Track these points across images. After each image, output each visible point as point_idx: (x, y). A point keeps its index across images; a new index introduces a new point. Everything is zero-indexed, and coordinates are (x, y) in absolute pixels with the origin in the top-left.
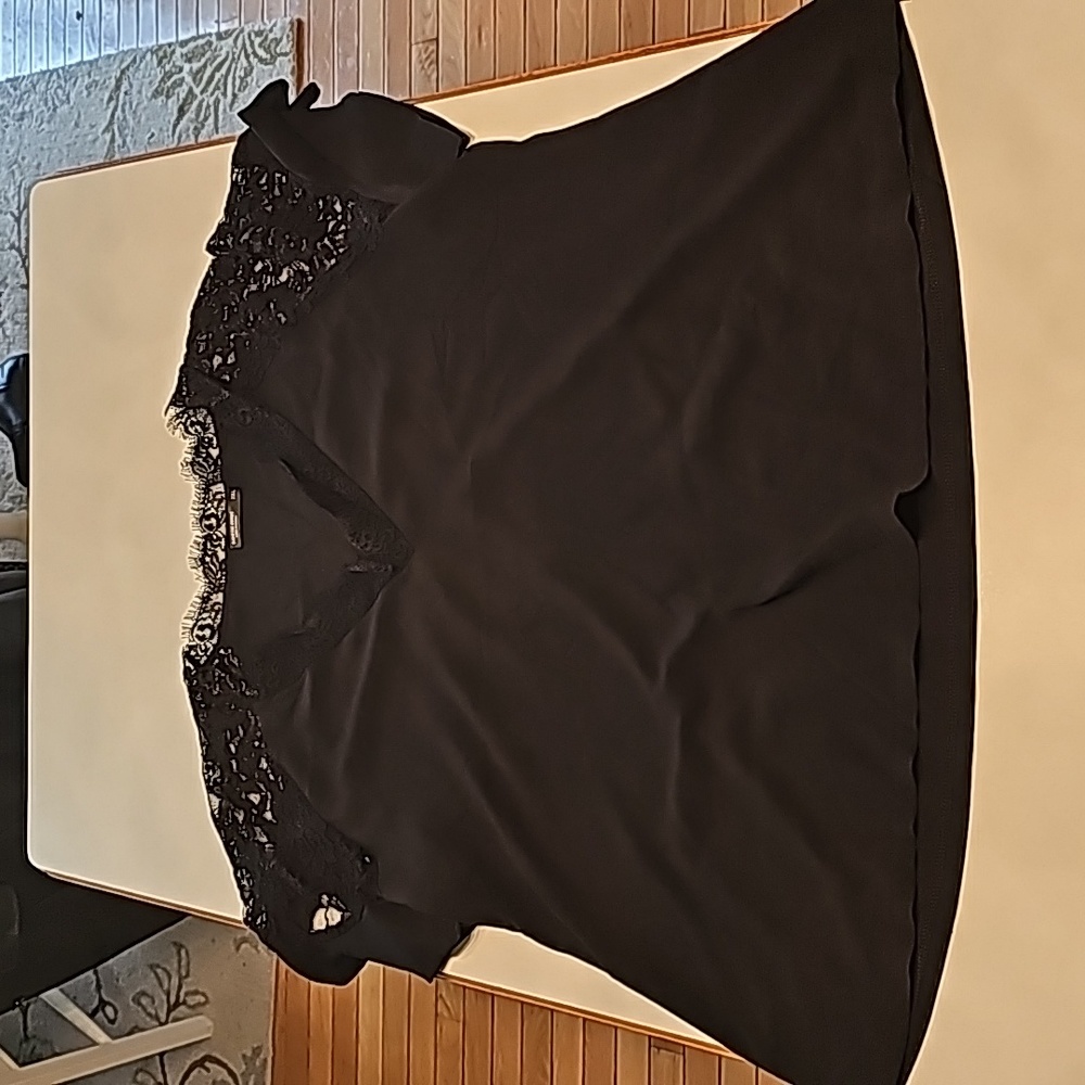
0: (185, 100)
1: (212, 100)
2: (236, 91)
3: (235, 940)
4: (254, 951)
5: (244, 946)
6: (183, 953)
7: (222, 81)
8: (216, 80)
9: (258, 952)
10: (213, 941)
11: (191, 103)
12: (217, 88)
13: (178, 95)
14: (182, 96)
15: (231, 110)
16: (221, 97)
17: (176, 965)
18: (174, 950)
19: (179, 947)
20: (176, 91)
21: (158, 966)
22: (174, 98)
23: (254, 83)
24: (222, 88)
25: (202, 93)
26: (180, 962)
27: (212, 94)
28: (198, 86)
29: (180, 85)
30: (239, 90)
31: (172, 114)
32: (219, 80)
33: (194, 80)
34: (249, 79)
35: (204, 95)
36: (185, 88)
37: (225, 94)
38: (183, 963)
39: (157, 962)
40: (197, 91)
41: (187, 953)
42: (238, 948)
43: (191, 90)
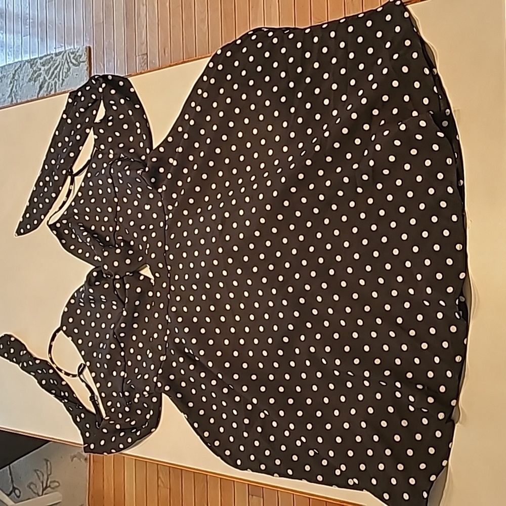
0: (42, 83)
1: (53, 82)
2: (64, 78)
3: (71, 457)
4: (79, 461)
5: (75, 459)
6: (49, 463)
7: (58, 74)
8: (55, 73)
9: (81, 461)
10: (62, 457)
11: (45, 83)
12: (56, 77)
13: (39, 80)
14: (41, 81)
15: (62, 86)
16: (57, 81)
17: (45, 469)
18: (45, 462)
19: (47, 461)
20: (38, 79)
21: (38, 470)
22: (37, 82)
23: (71, 75)
24: (58, 77)
25: (49, 79)
26: (47, 467)
27: (53, 80)
28: (47, 76)
29: (40, 76)
30: (65, 78)
31: (37, 89)
32: (56, 74)
33: (46, 73)
34: (69, 73)
35: (50, 80)
36: (42, 77)
37: (59, 80)
38: (49, 468)
39: (37, 468)
40: (47, 78)
41: (50, 463)
42: (72, 460)
43: (44, 77)
